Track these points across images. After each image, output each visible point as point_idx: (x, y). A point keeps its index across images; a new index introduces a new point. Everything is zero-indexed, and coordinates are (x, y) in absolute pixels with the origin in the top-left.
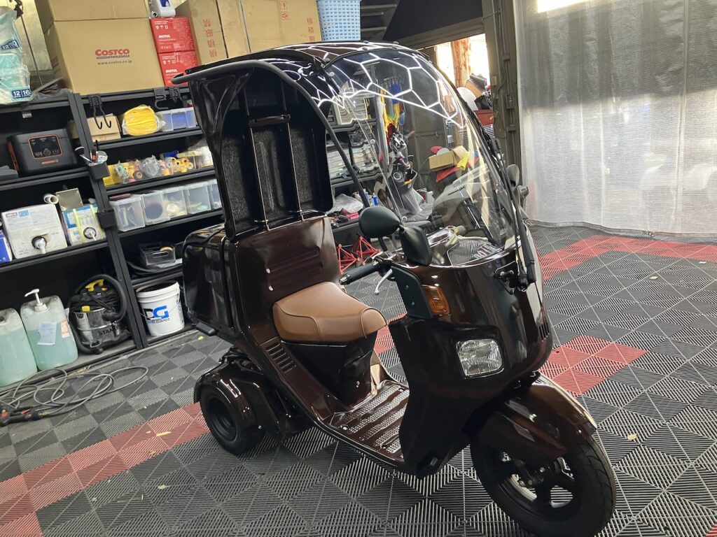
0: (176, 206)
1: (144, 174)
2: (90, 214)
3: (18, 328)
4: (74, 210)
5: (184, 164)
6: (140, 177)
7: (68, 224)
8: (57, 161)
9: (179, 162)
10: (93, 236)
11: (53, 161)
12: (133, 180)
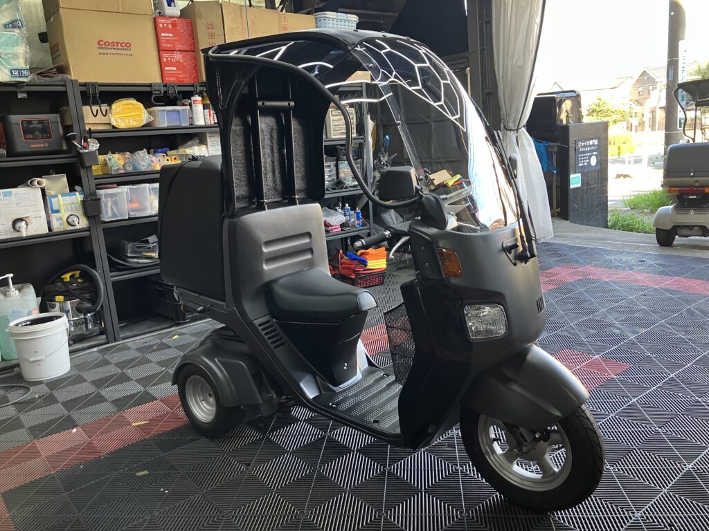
1: (134, 167)
2: (76, 201)
4: (60, 196)
5: (174, 161)
7: (52, 209)
8: (47, 145)
9: (169, 158)
10: (76, 224)
11: (43, 145)
12: (123, 172)
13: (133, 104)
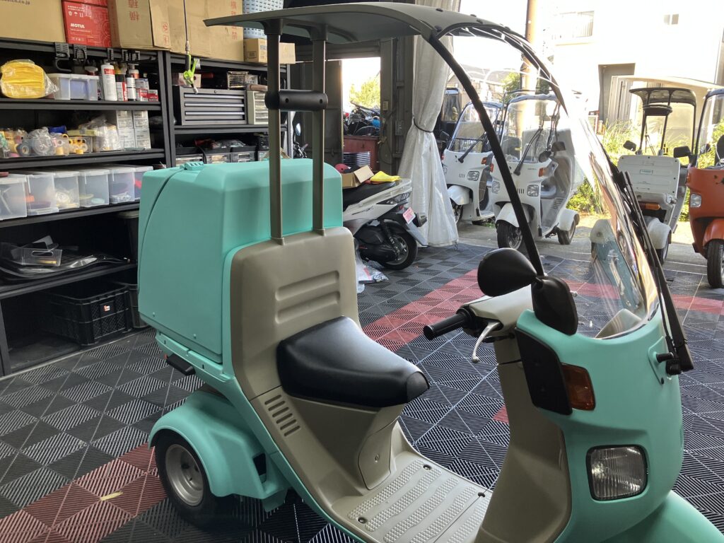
0: (65, 195)
1: (32, 151)
5: (76, 144)
6: (26, 153)
9: (71, 140)
12: (17, 156)
13: (31, 68)
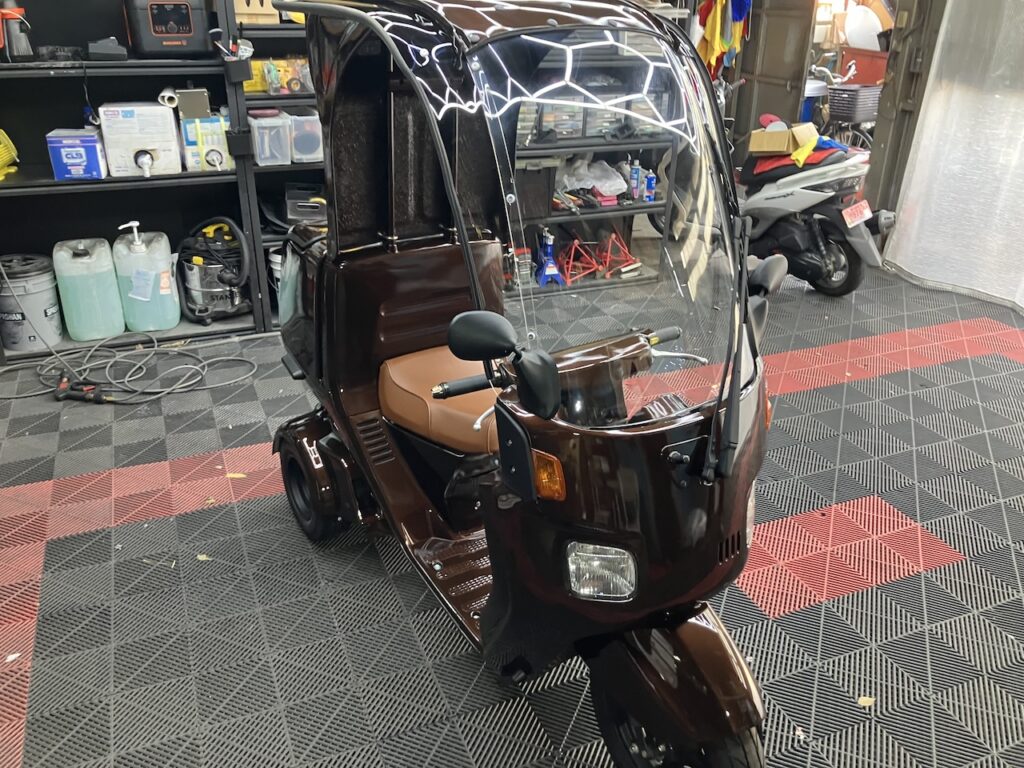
1: (303, 85)
2: (219, 131)
3: (105, 269)
4: (197, 121)
6: (296, 88)
7: (187, 140)
8: (185, 43)
10: (217, 164)
11: (180, 43)
12: (286, 92)
